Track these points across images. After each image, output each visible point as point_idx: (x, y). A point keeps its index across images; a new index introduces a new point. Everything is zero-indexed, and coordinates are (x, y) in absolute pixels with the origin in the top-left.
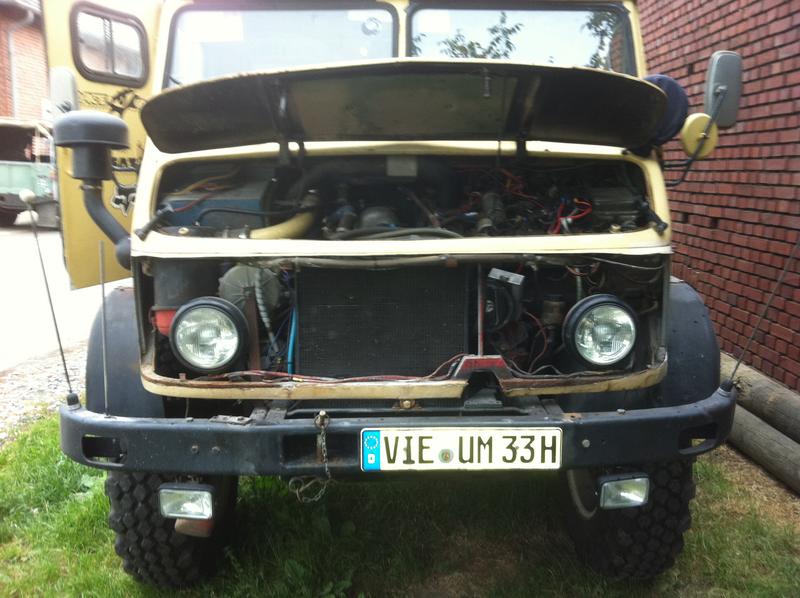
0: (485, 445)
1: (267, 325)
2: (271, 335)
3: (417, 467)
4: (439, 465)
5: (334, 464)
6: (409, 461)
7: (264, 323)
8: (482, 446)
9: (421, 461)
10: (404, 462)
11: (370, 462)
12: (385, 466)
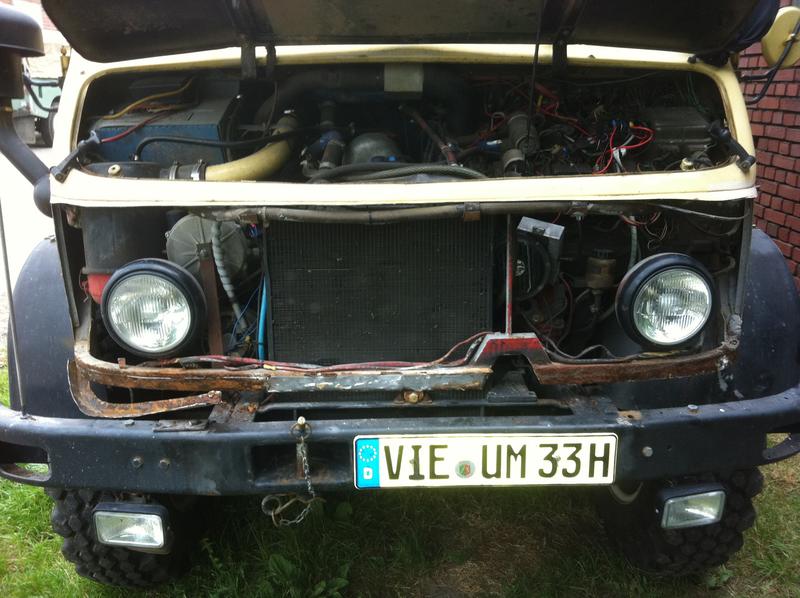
0: (516, 456)
1: (230, 295)
2: (236, 307)
3: (428, 482)
4: (456, 481)
5: (318, 480)
6: (417, 476)
7: (225, 292)
8: (512, 457)
9: (433, 476)
10: (411, 477)
11: (366, 477)
12: (386, 482)
